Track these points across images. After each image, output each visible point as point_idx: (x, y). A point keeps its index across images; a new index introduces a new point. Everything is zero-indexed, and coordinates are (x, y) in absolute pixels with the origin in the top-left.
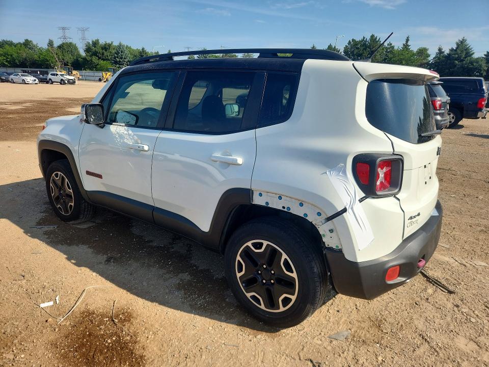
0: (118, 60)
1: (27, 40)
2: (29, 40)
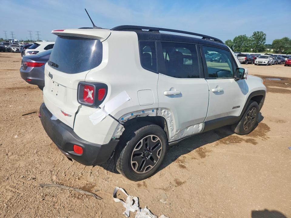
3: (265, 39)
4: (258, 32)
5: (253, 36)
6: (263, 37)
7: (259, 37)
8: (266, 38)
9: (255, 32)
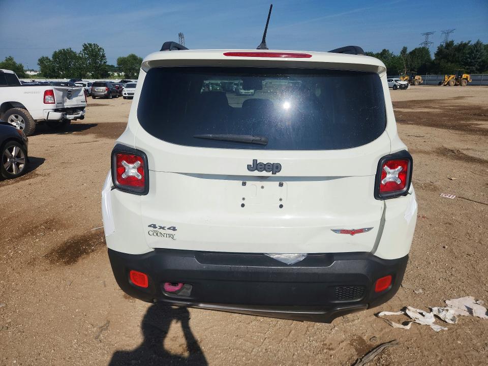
0: (469, 60)
1: (384, 51)
2: (387, 49)
3: (103, 56)
4: (90, 45)
5: (84, 50)
6: (101, 53)
7: (94, 53)
8: (106, 55)
9: (85, 45)
